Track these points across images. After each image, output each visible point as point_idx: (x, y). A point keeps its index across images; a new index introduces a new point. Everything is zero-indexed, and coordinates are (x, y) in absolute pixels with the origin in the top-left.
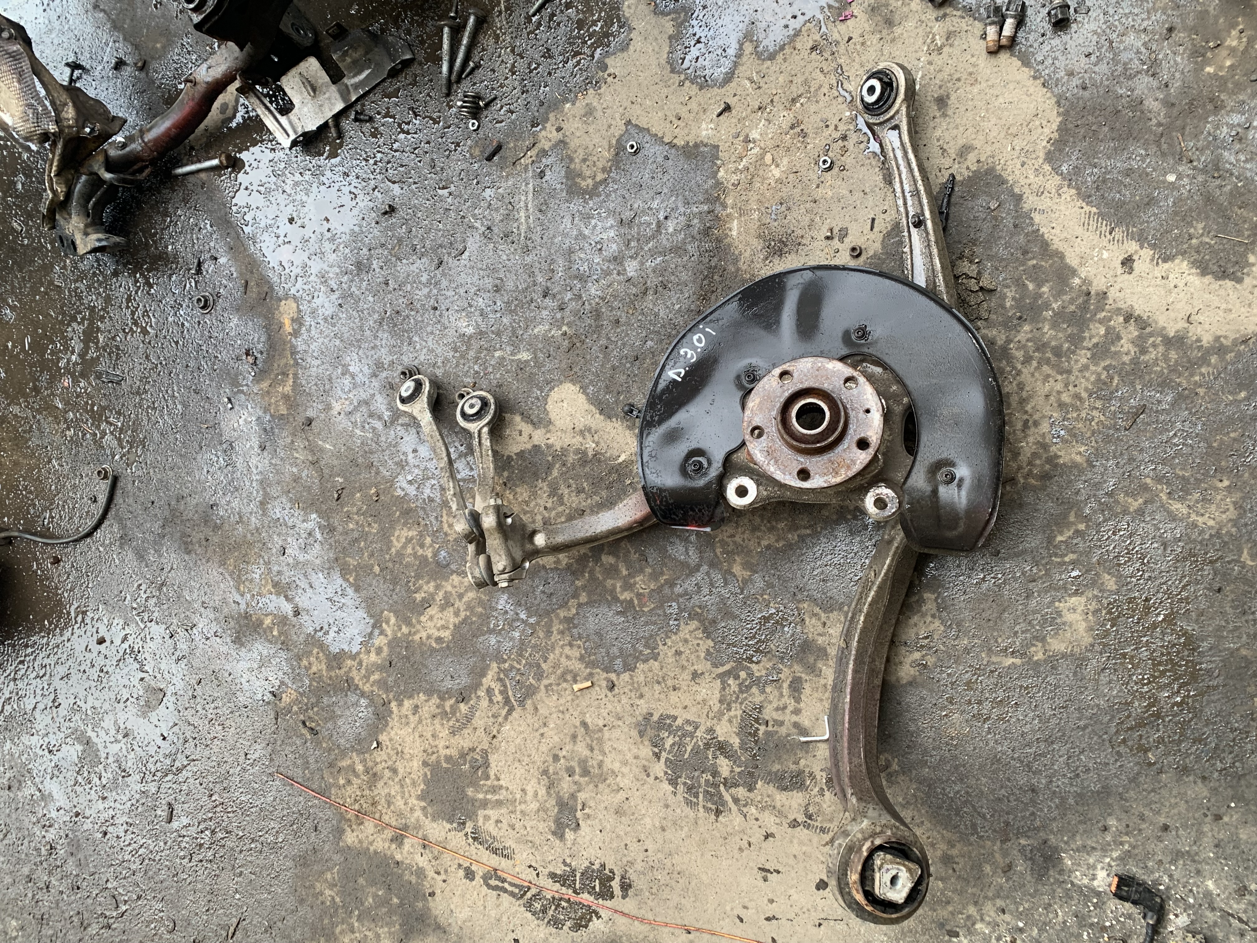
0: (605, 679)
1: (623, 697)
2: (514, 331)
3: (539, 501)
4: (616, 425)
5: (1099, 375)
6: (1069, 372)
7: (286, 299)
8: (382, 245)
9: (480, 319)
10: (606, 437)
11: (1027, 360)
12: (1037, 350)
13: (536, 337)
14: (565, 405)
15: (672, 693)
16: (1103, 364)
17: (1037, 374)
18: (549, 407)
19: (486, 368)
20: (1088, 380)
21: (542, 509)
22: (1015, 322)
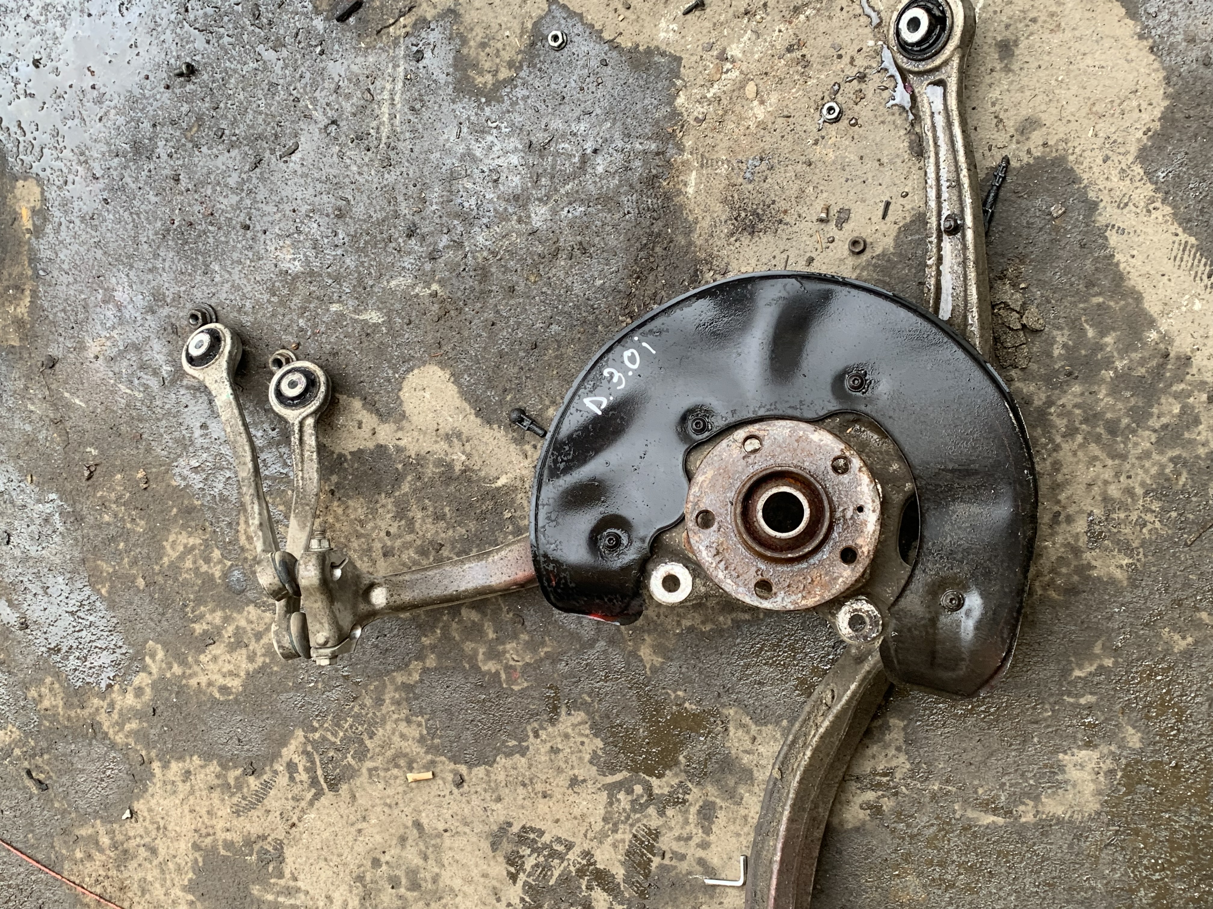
0: (451, 771)
1: (474, 797)
2: (360, 280)
3: (379, 522)
4: (498, 435)
5: (1163, 467)
6: (1124, 457)
7: (25, 179)
8: (173, 123)
9: (311, 253)
10: (482, 448)
11: (1071, 433)
12: (1086, 421)
13: (393, 292)
14: (427, 395)
15: (542, 801)
16: (1171, 453)
17: (1080, 454)
18: (405, 394)
19: (316, 326)
20: (1146, 471)
21: (383, 534)
22: (1062, 378)
